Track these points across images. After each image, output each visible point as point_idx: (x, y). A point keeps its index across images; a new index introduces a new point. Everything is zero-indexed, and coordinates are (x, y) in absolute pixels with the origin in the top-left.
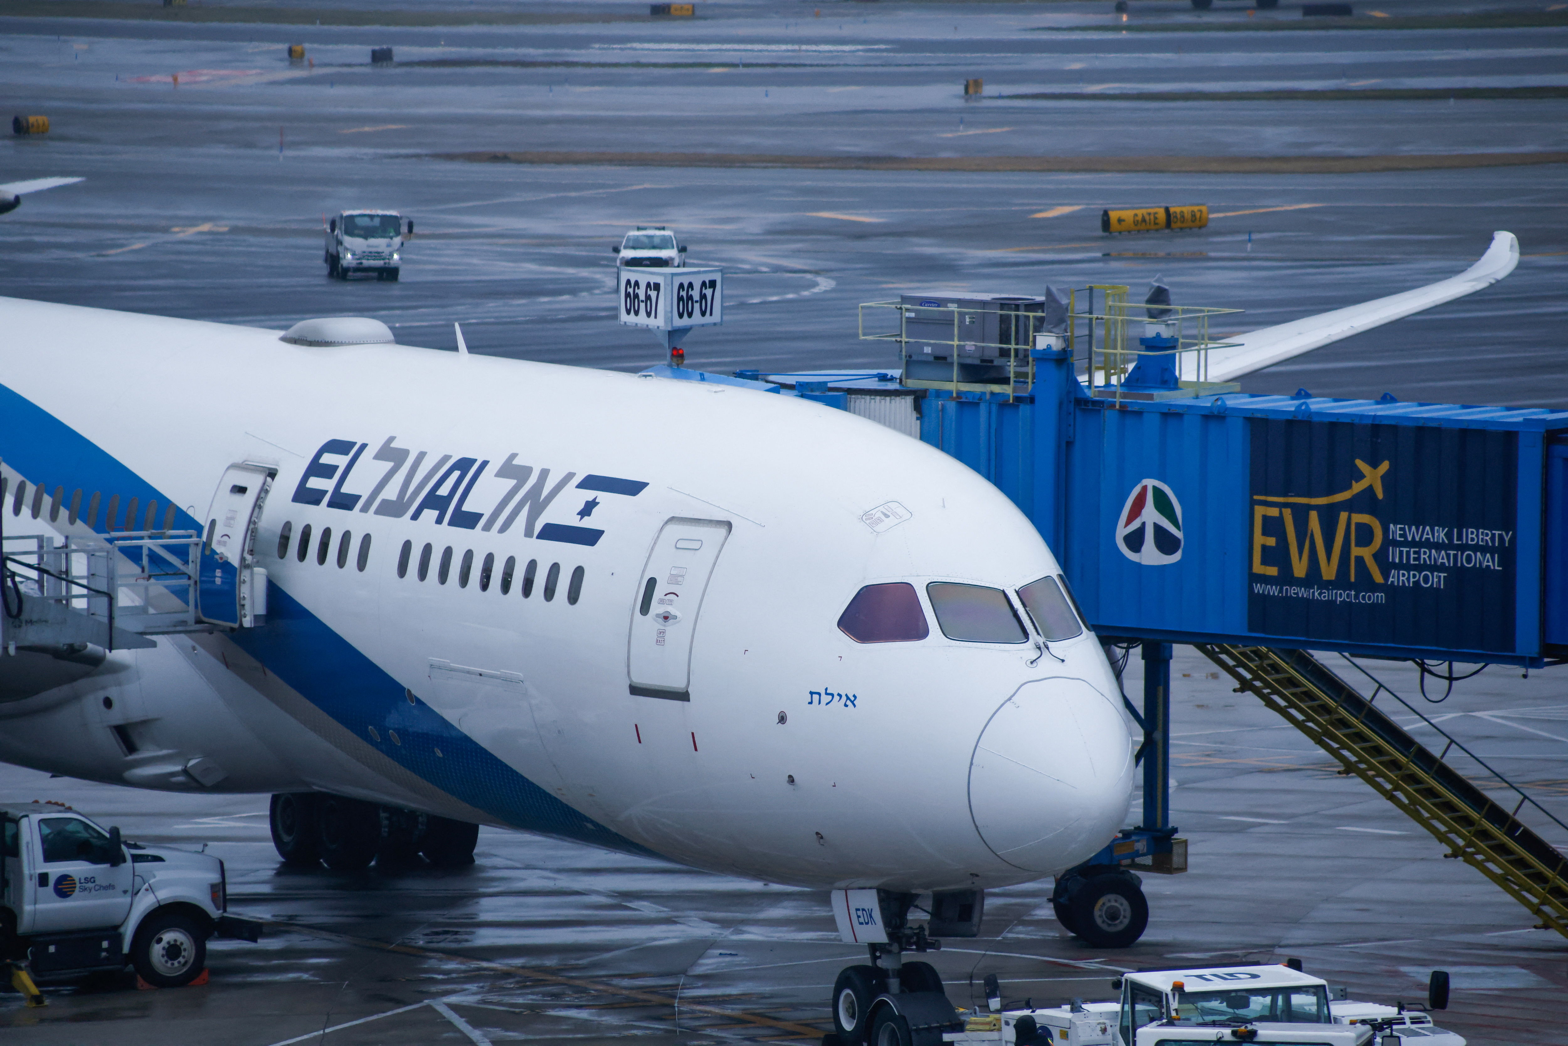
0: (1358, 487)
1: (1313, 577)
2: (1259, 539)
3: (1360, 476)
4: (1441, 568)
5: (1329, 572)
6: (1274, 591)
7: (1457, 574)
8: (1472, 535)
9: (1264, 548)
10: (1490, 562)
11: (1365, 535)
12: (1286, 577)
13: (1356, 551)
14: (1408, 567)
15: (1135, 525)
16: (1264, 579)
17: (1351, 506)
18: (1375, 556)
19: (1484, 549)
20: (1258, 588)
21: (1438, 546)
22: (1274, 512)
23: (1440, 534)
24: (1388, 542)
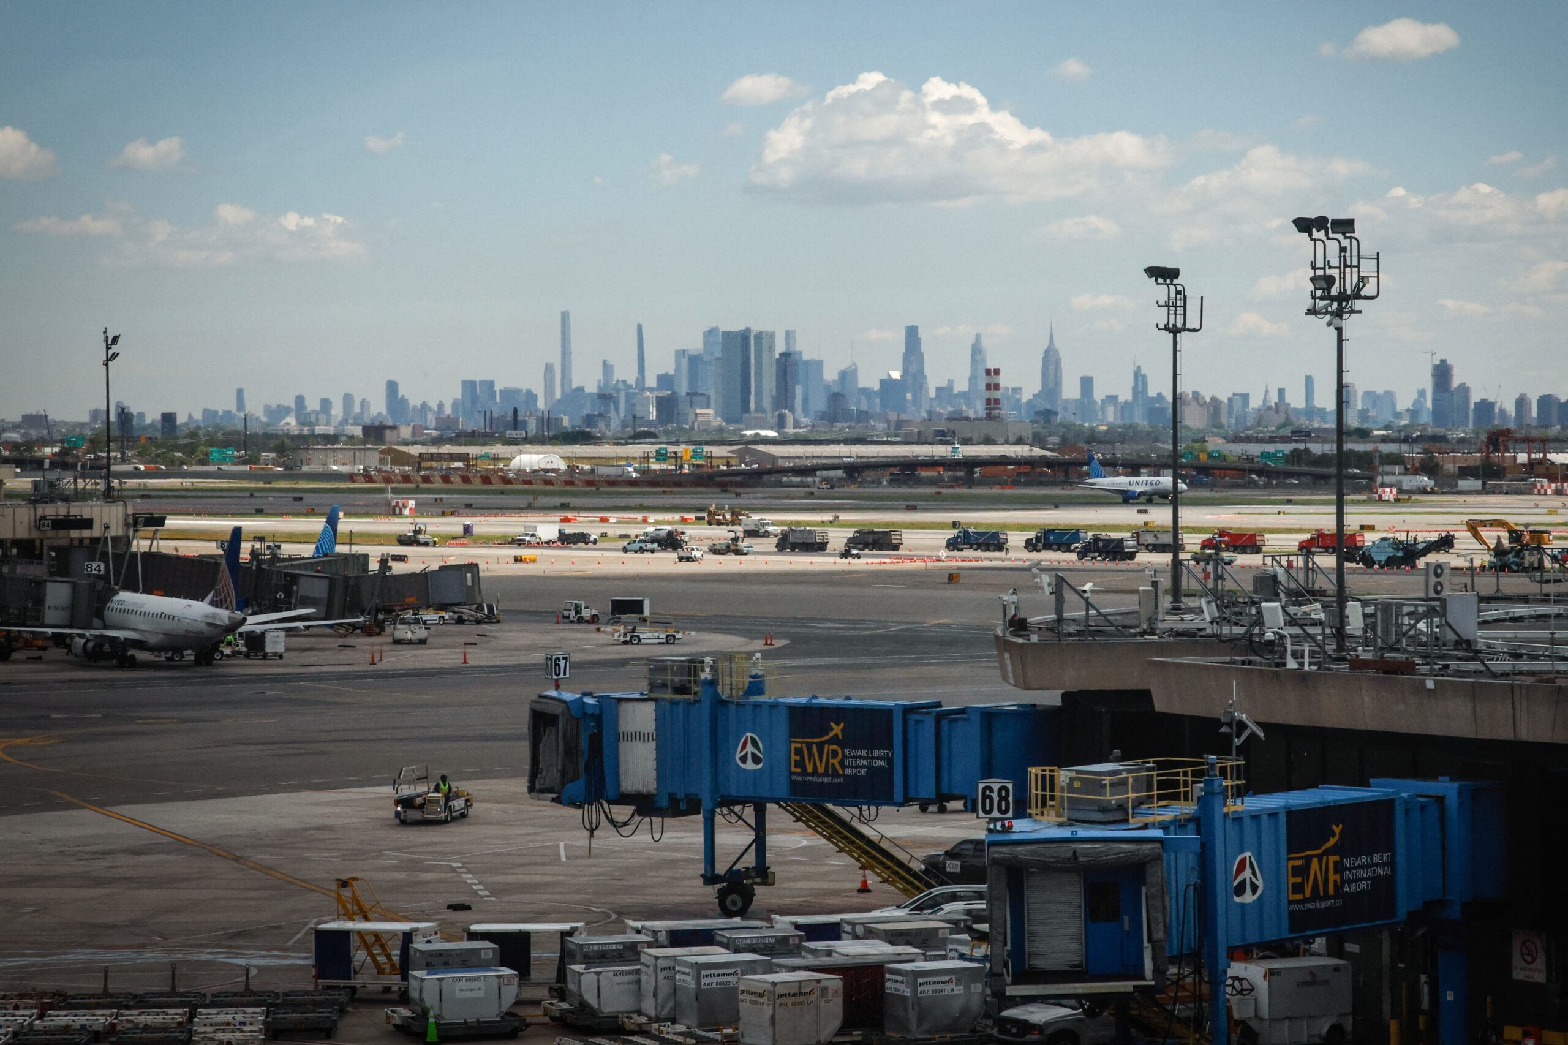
0: (831, 734)
1: (815, 772)
2: (794, 757)
3: (832, 729)
4: (864, 767)
5: (821, 770)
6: (799, 778)
7: (871, 769)
8: (877, 753)
9: (795, 761)
10: (883, 764)
11: (834, 754)
12: (804, 773)
13: (832, 761)
14: (852, 767)
15: (743, 753)
16: (795, 774)
17: (830, 742)
18: (839, 763)
19: (881, 758)
20: (793, 778)
21: (864, 758)
22: (799, 745)
23: (864, 753)
24: (844, 757)
